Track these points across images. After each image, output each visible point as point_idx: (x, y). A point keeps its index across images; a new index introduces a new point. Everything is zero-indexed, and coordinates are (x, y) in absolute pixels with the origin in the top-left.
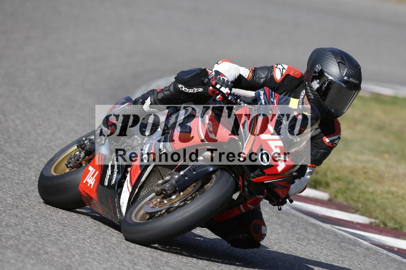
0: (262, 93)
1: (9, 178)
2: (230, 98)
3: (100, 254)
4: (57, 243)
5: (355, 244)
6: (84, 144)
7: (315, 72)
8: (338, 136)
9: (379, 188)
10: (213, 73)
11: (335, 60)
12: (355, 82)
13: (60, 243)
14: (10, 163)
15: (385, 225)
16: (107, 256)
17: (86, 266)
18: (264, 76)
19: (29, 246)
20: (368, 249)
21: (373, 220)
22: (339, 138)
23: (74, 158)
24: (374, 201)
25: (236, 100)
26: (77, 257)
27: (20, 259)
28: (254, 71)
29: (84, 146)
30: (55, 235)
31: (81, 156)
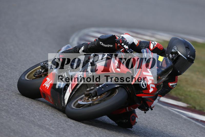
1: (5, 75)
3: (49, 116)
4: (28, 109)
5: (179, 117)
8: (176, 83)
9: (193, 89)
10: (121, 38)
12: (193, 59)
13: (29, 109)
14: (6, 68)
15: (195, 108)
16: (53, 117)
17: (42, 122)
18: (144, 46)
19: (13, 110)
20: (185, 120)
21: (188, 105)
24: (190, 96)
26: (37, 117)
27: (8, 116)
29: (44, 66)
30: (27, 105)
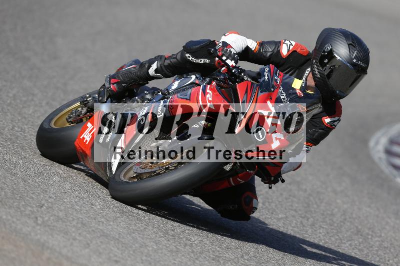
0: (267, 69)
2: (233, 71)
6: (86, 100)
7: (324, 52)
8: (338, 118)
10: (221, 44)
11: (345, 42)
12: (363, 65)
18: (270, 50)
22: (339, 120)
23: (75, 113)
25: (240, 73)
28: (261, 44)
29: (86, 102)
31: (83, 113)
